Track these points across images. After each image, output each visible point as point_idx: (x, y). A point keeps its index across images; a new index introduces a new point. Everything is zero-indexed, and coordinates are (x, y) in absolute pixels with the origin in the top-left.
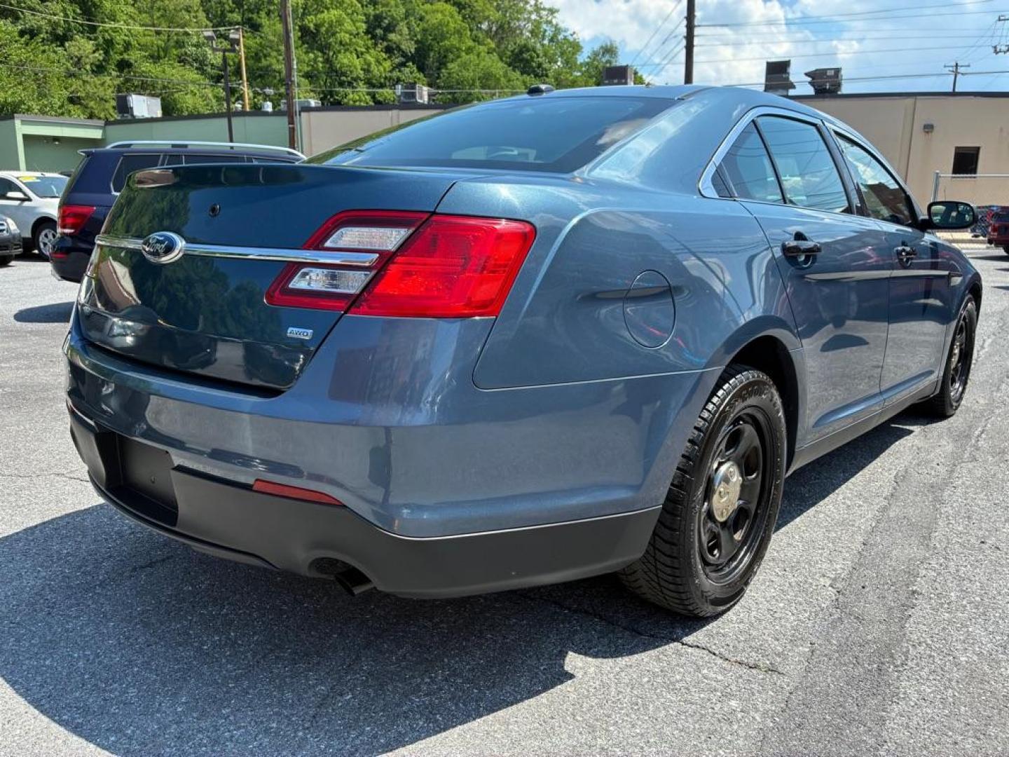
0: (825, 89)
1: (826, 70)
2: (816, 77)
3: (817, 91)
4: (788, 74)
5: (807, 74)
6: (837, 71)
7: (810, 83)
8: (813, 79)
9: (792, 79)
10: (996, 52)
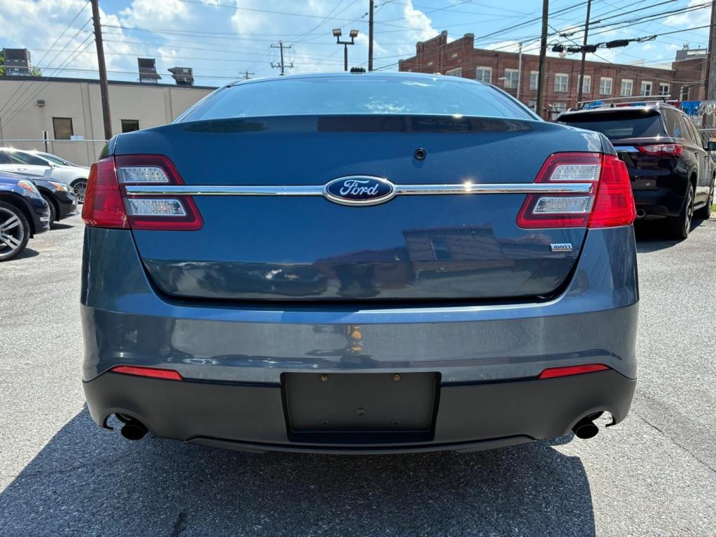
0: (184, 81)
1: (182, 68)
2: (176, 72)
3: (177, 82)
4: (155, 68)
5: (169, 70)
6: (190, 70)
7: (173, 76)
8: (174, 73)
9: (158, 72)
10: (273, 67)
